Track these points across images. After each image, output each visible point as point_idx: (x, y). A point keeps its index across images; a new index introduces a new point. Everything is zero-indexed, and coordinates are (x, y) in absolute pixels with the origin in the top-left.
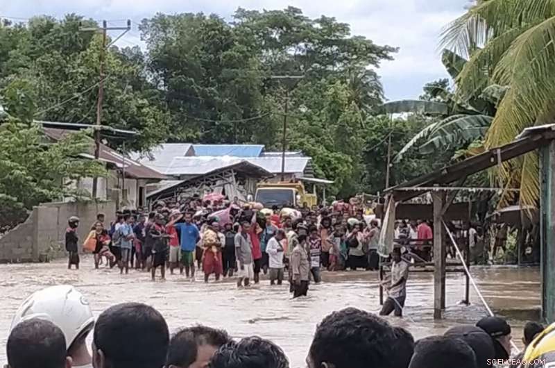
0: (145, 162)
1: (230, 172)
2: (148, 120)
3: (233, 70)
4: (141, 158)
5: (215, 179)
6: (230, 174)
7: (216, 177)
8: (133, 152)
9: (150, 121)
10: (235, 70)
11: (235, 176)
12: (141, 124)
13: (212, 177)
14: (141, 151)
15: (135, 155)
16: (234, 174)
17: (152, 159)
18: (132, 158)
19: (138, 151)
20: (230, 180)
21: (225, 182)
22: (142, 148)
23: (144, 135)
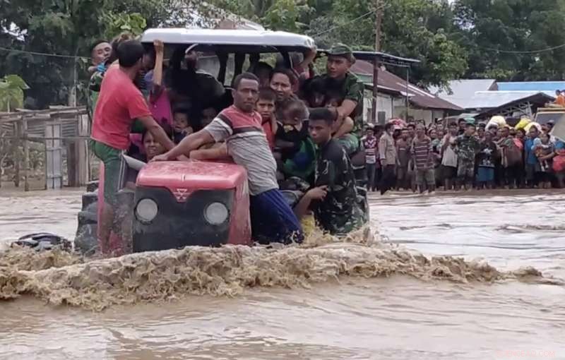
0: (444, 95)
1: (526, 103)
2: (445, 54)
3: (541, 12)
4: (440, 91)
5: (511, 111)
6: (526, 106)
7: (513, 109)
8: (432, 87)
9: (448, 55)
10: (544, 12)
11: (531, 107)
12: (439, 58)
13: (509, 110)
14: (439, 86)
15: (433, 89)
16: (530, 105)
17: (450, 93)
18: (431, 92)
19: (437, 86)
20: (527, 111)
21: (522, 113)
22: (440, 83)
23: (442, 69)
